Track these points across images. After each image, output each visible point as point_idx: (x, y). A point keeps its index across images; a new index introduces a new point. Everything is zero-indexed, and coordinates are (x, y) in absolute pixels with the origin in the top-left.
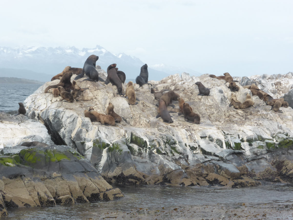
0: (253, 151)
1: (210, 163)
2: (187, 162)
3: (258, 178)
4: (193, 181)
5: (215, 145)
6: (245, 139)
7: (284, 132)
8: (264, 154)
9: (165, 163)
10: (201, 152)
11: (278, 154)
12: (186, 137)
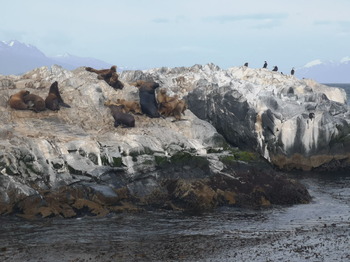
0: (138, 168)
1: (78, 185)
2: (47, 185)
3: (142, 204)
4: (54, 210)
5: (87, 161)
6: (128, 152)
7: (179, 143)
8: (152, 172)
9: (16, 187)
10: (68, 171)
11: (170, 171)
12: (48, 151)
